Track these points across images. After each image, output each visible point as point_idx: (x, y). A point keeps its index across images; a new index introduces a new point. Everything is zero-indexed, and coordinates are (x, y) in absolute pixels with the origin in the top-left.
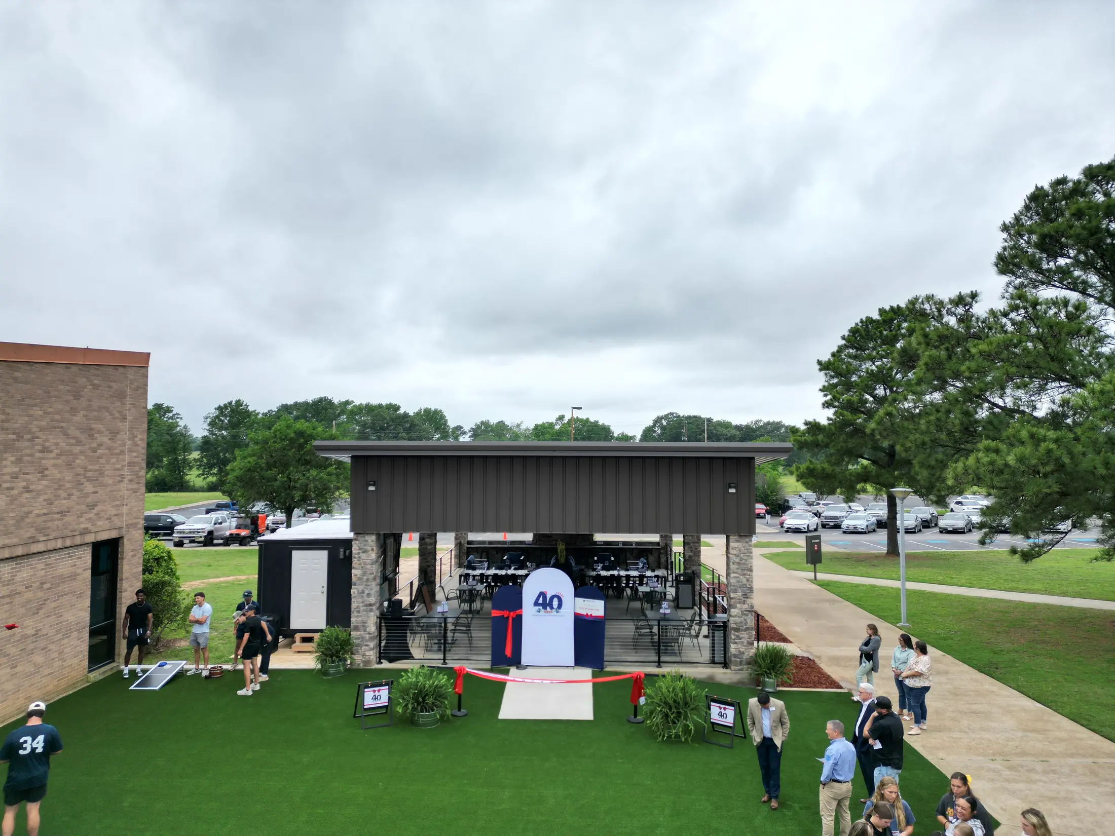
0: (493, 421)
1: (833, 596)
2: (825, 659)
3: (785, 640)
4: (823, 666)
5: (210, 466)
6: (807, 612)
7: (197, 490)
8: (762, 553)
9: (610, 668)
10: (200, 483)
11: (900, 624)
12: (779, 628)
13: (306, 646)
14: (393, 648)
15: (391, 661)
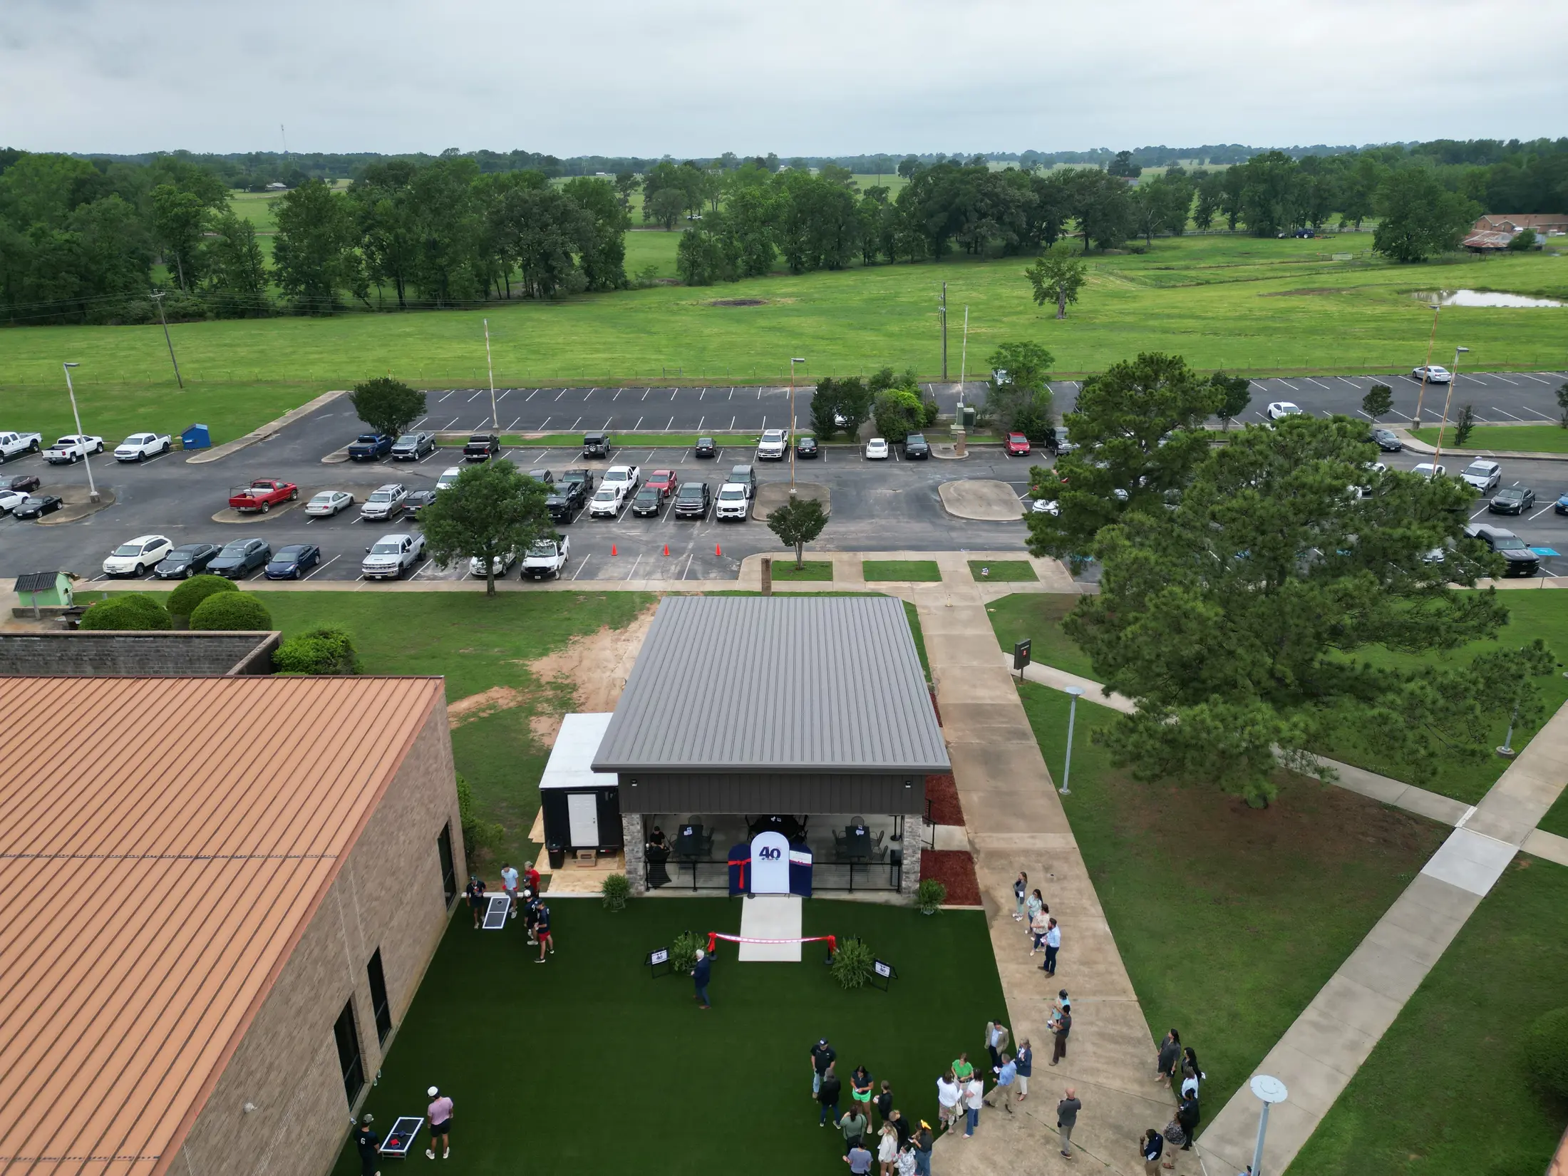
1: (1026, 725)
2: (982, 855)
3: (959, 822)
4: (977, 868)
5: (294, 282)
6: (992, 760)
7: (279, 314)
8: (988, 599)
9: (816, 895)
10: (282, 303)
11: (1061, 790)
12: (960, 796)
13: (586, 863)
14: (656, 877)
15: (655, 888)
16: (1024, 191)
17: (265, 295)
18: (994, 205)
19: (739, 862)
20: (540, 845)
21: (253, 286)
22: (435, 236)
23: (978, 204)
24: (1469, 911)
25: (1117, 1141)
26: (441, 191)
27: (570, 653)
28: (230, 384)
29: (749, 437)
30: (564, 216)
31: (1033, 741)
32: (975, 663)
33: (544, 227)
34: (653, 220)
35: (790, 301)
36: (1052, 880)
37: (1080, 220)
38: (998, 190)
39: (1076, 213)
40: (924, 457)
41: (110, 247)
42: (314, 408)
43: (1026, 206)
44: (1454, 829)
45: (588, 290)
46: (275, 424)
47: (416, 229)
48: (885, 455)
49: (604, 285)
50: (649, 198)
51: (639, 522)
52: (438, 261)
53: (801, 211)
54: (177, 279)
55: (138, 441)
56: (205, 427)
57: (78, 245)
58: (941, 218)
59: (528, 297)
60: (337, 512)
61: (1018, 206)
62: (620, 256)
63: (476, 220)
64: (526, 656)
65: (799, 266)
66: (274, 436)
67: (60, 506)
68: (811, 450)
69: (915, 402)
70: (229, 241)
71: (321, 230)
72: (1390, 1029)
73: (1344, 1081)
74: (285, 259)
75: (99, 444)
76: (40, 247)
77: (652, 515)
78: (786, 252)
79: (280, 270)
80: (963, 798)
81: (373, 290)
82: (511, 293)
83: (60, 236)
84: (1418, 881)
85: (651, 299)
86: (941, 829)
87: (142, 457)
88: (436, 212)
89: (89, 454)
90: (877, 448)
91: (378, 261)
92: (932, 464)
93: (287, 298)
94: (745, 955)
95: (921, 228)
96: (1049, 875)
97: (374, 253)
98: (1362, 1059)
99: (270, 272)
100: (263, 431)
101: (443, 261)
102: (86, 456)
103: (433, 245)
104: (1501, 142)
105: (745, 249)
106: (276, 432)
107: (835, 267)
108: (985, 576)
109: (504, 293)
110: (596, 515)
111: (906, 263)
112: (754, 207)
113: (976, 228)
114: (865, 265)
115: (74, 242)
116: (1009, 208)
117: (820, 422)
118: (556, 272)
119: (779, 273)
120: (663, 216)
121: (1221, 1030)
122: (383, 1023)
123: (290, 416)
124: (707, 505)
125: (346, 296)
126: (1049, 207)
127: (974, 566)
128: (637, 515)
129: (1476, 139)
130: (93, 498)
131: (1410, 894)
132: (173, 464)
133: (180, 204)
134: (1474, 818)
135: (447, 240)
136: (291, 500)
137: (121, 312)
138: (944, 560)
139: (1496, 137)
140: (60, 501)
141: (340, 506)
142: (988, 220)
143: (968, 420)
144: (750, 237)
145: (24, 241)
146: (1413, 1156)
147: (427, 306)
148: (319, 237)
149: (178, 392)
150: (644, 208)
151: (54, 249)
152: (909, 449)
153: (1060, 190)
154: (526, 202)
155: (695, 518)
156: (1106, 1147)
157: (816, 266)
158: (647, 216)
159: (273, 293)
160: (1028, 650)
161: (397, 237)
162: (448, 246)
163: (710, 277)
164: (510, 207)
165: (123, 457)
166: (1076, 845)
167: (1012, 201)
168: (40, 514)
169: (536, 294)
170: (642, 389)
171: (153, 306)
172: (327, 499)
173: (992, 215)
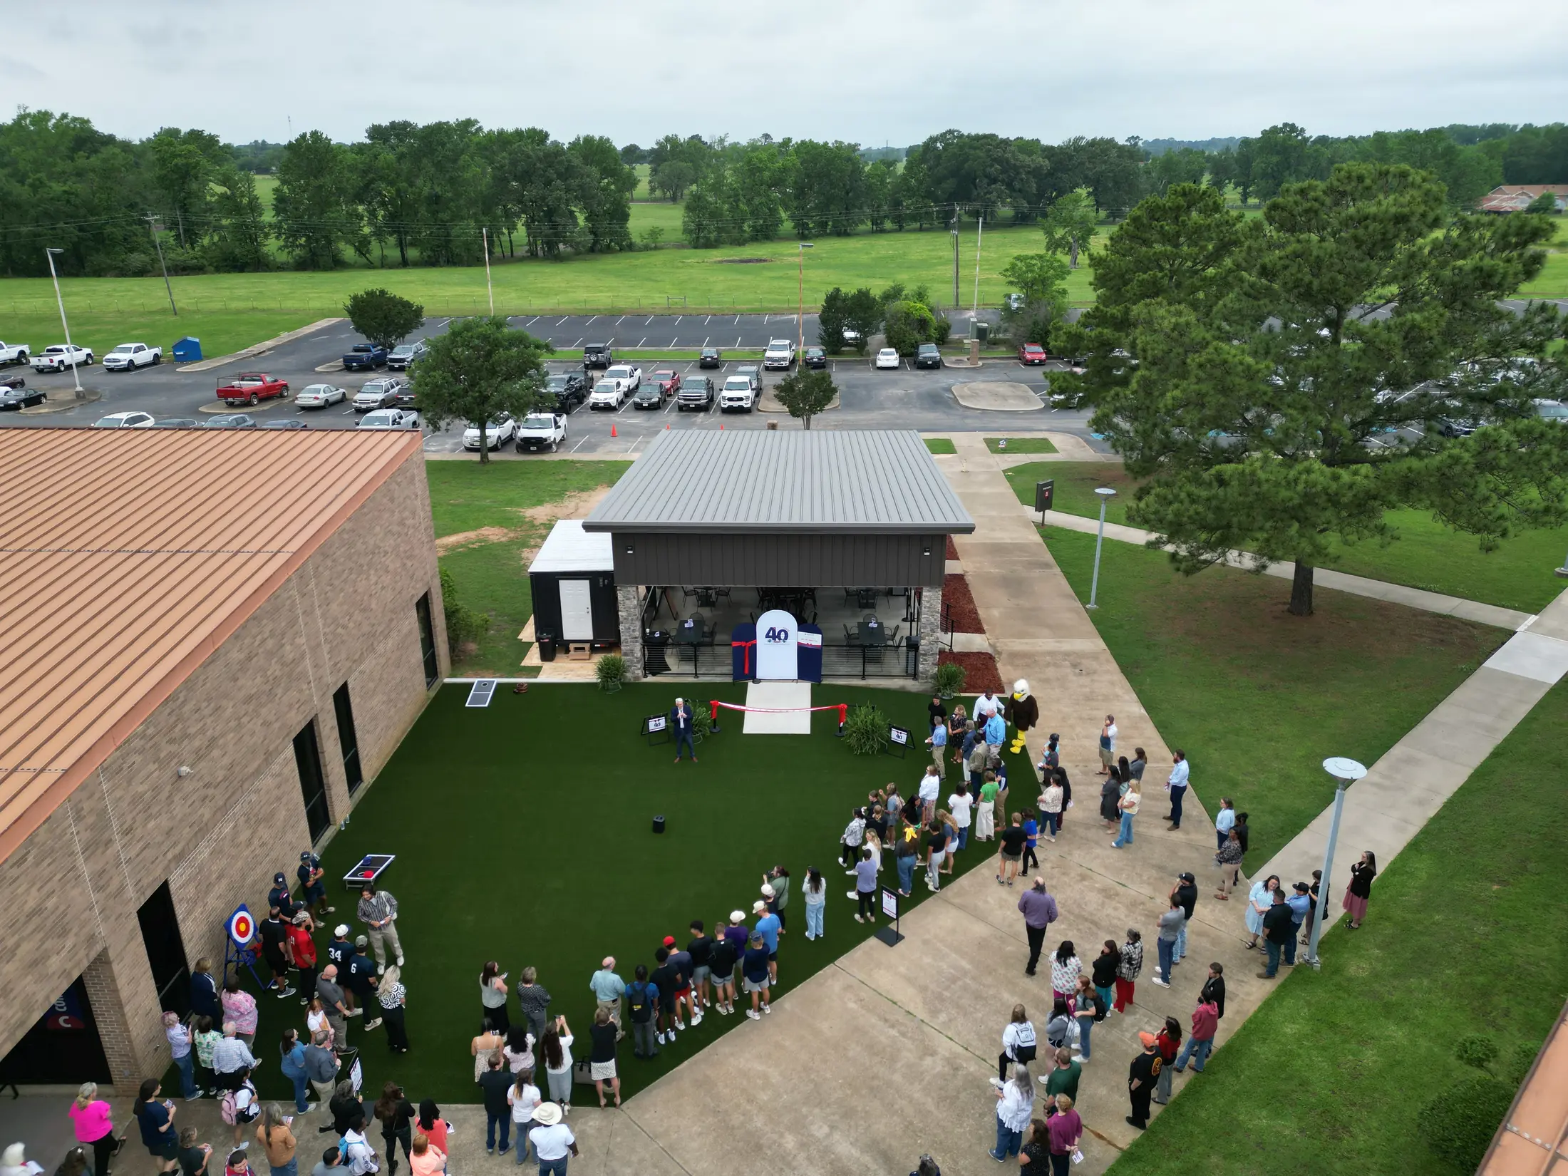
0: (684, 136)
1: (1048, 557)
2: (1004, 656)
3: (980, 630)
4: (999, 665)
5: (294, 234)
6: (1013, 585)
7: (281, 268)
8: (1006, 466)
9: (825, 682)
10: (283, 257)
11: (1088, 606)
12: (980, 612)
13: (579, 655)
14: (655, 664)
15: (654, 674)
16: (1034, 157)
17: (265, 249)
18: (1004, 171)
19: (743, 644)
20: (530, 644)
21: (253, 239)
22: (438, 189)
23: (988, 169)
24: (1539, 695)
25: (1161, 878)
26: (443, 145)
27: (566, 504)
28: (226, 311)
29: (755, 353)
30: (568, 172)
31: (1057, 570)
32: (994, 513)
33: (548, 183)
34: (658, 193)
35: (796, 260)
36: (1081, 675)
37: (1091, 190)
38: (1008, 155)
39: (1087, 181)
40: (936, 365)
41: (109, 198)
42: (309, 331)
43: (1036, 172)
44: (1515, 633)
45: (592, 250)
46: (269, 343)
47: (419, 182)
48: (895, 363)
49: (608, 246)
50: (654, 171)
51: (640, 413)
52: (441, 215)
53: (808, 176)
54: (178, 237)
55: (128, 350)
56: (197, 340)
57: (77, 196)
58: (950, 184)
59: (532, 256)
60: (328, 406)
61: (1029, 172)
62: (625, 217)
63: (479, 174)
64: (519, 505)
65: (806, 232)
66: (268, 353)
67: (44, 400)
68: (819, 359)
69: (928, 315)
70: (229, 193)
71: (321, 181)
72: (1461, 788)
73: (1412, 831)
74: (285, 211)
75: (89, 355)
76: (38, 196)
77: (654, 407)
78: (792, 217)
79: (280, 222)
80: (981, 613)
81: (376, 250)
82: (515, 254)
83: (57, 188)
84: (1479, 673)
85: (657, 258)
86: (959, 637)
87: (131, 367)
88: (439, 166)
89: (78, 365)
90: (889, 358)
91: (380, 218)
92: (946, 371)
93: (287, 250)
94: (748, 728)
95: (930, 195)
96: (1077, 671)
97: (375, 210)
98: (1432, 813)
99: (270, 225)
100: (256, 348)
101: (444, 216)
102: (74, 366)
103: (435, 200)
104: (1515, 127)
105: (752, 213)
106: (270, 349)
107: (842, 232)
108: (1002, 449)
109: (508, 253)
110: (595, 407)
111: (914, 231)
112: (760, 170)
113: (985, 194)
114: (873, 232)
115: (73, 194)
116: (1018, 173)
117: (829, 336)
118: (560, 228)
119: (787, 238)
120: (669, 189)
121: (1271, 789)
122: (354, 774)
123: (285, 337)
124: (711, 399)
125: (348, 252)
126: (1060, 175)
127: (988, 442)
128: (638, 407)
129: (1489, 123)
130: (78, 394)
131: (1472, 682)
132: (161, 372)
133: (180, 156)
134: (1536, 624)
135: (450, 195)
136: (282, 396)
137: (121, 264)
138: (957, 438)
139: (1510, 121)
140: (44, 395)
141: (332, 399)
142: (999, 186)
143: (981, 334)
144: (757, 201)
145: (21, 192)
146: (1495, 887)
147: (431, 262)
148: (320, 187)
149: (173, 318)
150: (650, 182)
151: (52, 199)
152: (921, 357)
153: (1071, 158)
154: (529, 157)
155: (699, 409)
156: (1149, 884)
157: (823, 232)
158: (653, 190)
159: (272, 246)
160: (1051, 491)
161: (398, 191)
162: (452, 200)
163: (716, 241)
164: (514, 163)
165: (112, 365)
166: (1106, 648)
167: (1023, 167)
168: (23, 405)
169: (540, 253)
170: (646, 316)
171: (153, 260)
172: (318, 391)
173: (1003, 181)
